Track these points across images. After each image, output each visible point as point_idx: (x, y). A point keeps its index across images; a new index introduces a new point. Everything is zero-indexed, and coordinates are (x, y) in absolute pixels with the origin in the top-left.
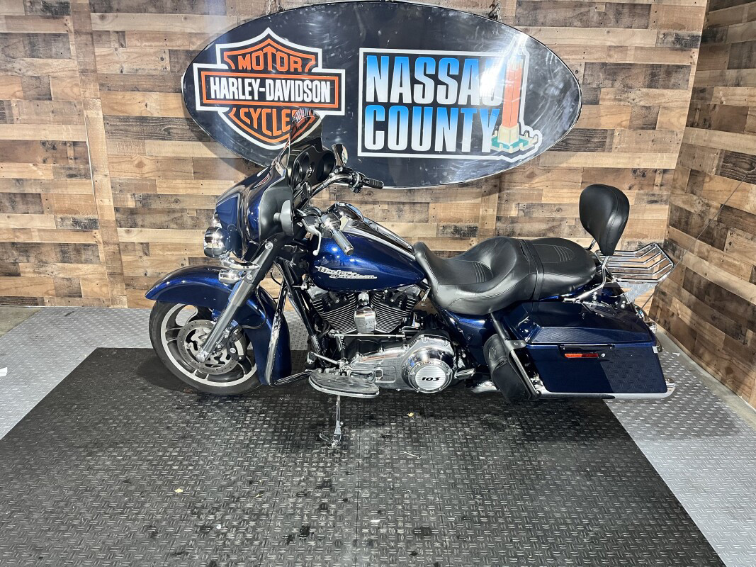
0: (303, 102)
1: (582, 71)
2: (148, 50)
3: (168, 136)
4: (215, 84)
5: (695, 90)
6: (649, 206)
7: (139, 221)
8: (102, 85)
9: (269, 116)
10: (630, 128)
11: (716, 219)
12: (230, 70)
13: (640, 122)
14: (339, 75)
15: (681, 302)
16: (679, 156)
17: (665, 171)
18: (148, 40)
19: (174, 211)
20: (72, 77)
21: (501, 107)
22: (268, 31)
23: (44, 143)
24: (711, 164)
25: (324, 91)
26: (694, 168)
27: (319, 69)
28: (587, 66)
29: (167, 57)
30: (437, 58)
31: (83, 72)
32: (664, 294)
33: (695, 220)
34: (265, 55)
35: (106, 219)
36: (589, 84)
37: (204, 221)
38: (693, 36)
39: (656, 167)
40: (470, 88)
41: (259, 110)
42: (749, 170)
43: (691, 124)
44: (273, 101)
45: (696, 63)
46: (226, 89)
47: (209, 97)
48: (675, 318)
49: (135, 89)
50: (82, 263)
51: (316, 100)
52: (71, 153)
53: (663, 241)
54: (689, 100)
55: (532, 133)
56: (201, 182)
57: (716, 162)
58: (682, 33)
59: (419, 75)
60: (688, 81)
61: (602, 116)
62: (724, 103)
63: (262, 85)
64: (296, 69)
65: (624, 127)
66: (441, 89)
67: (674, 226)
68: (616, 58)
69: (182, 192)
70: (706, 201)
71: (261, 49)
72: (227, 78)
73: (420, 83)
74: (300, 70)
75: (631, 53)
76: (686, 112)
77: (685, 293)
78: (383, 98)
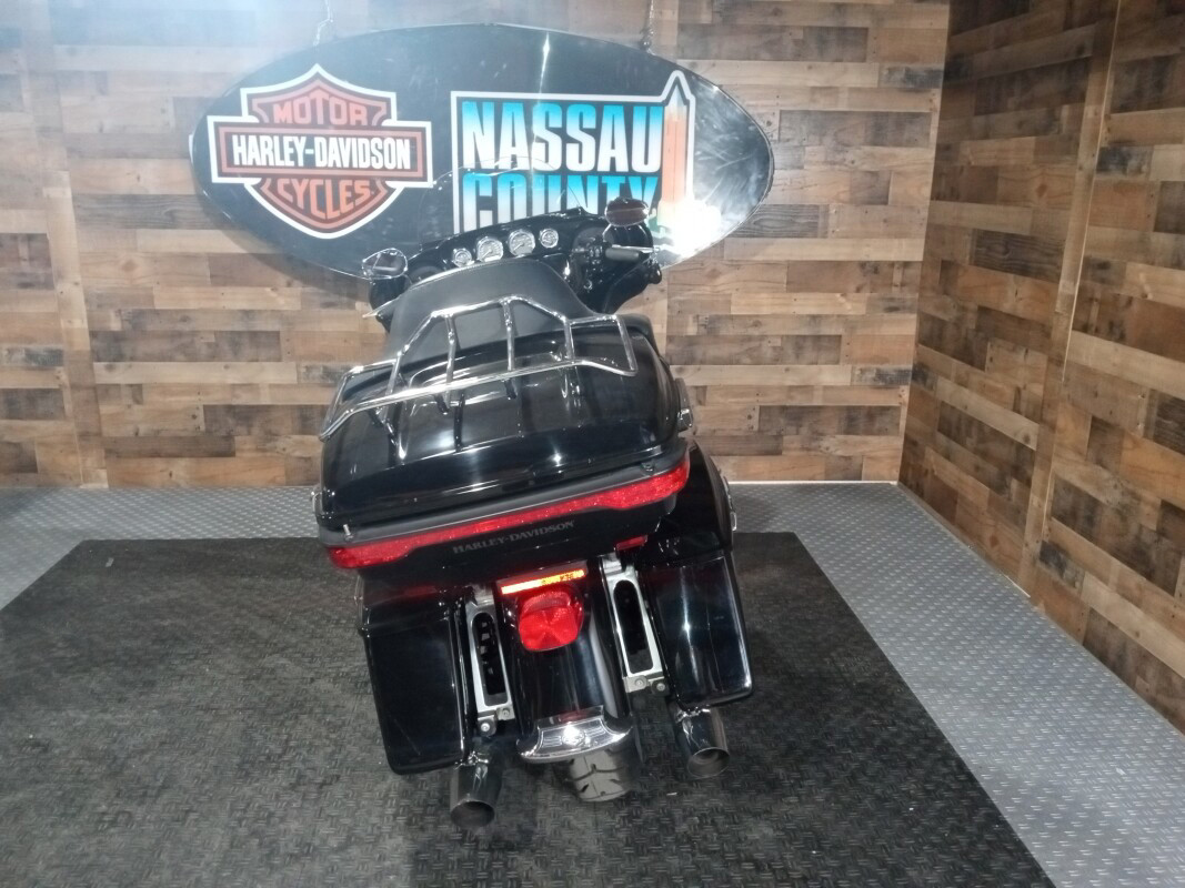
0: (371, 168)
1: (776, 121)
2: (141, 97)
3: (171, 222)
4: (240, 145)
5: (939, 149)
6: (887, 316)
7: (127, 349)
8: (71, 151)
9: (321, 191)
10: (853, 202)
11: (972, 326)
12: (261, 124)
13: (863, 194)
14: (423, 130)
15: (936, 451)
16: (926, 242)
17: (906, 265)
18: (140, 84)
19: (180, 334)
20: (26, 140)
21: (658, 174)
22: (317, 69)
24: (964, 250)
25: (401, 154)
26: (946, 258)
27: (393, 122)
28: (783, 116)
29: (170, 108)
30: (564, 105)
31: (44, 131)
32: (915, 443)
33: (950, 331)
34: (313, 103)
35: (76, 348)
36: (788, 140)
37: (226, 347)
38: (932, 71)
39: (892, 257)
40: (613, 147)
41: (305, 182)
42: (1005, 253)
43: (936, 196)
44: (326, 168)
45: (939, 110)
47: (230, 162)
48: (929, 476)
49: (122, 155)
50: (37, 418)
51: (390, 166)
52: (24, 251)
53: (910, 367)
54: (932, 162)
56: (222, 289)
57: (969, 246)
58: (911, 66)
59: (539, 129)
60: (928, 134)
61: (810, 186)
62: (973, 163)
63: (310, 144)
64: (359, 122)
65: (843, 202)
66: (572, 149)
67: (924, 343)
68: (823, 104)
69: (193, 305)
70: (962, 303)
71: (307, 94)
72: (258, 135)
73: (541, 140)
74: (365, 123)
75: (844, 96)
76: (930, 179)
77: (941, 438)
78: (488, 163)
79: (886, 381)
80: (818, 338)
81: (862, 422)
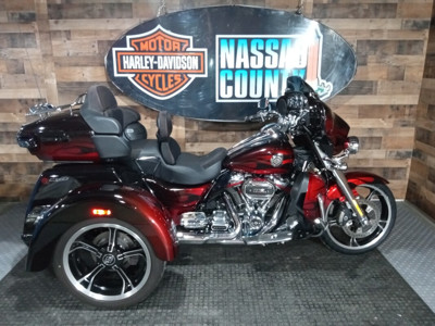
0: (181, 69)
1: (355, 45)
2: (85, 41)
4: (126, 60)
5: (428, 56)
6: (402, 128)
8: (56, 64)
9: (160, 79)
10: (387, 79)
12: (135, 51)
13: (393, 76)
14: (204, 52)
15: (427, 188)
16: (420, 96)
17: (411, 106)
18: (85, 35)
20: (37, 59)
21: (306, 69)
22: (159, 27)
23: (20, 100)
25: (194, 62)
26: (431, 103)
27: (191, 49)
28: (359, 42)
29: (96, 45)
30: (265, 40)
31: (44, 56)
34: (157, 42)
36: (360, 53)
38: (425, 21)
39: (406, 102)
41: (154, 75)
43: (426, 76)
44: (163, 69)
45: (428, 39)
46: (133, 62)
47: (122, 67)
49: (77, 65)
51: (189, 68)
53: (411, 150)
54: (424, 61)
55: (326, 84)
58: (418, 20)
59: (253, 50)
60: (423, 49)
61: (370, 73)
63: (156, 59)
64: (176, 49)
65: (384, 79)
66: (268, 59)
68: (376, 37)
71: (155, 38)
72: (134, 56)
73: (254, 55)
74: (179, 50)
75: (385, 33)
76: (423, 69)
77: (430, 183)
78: (231, 66)
79: (401, 157)
80: (371, 138)
81: (390, 174)
